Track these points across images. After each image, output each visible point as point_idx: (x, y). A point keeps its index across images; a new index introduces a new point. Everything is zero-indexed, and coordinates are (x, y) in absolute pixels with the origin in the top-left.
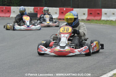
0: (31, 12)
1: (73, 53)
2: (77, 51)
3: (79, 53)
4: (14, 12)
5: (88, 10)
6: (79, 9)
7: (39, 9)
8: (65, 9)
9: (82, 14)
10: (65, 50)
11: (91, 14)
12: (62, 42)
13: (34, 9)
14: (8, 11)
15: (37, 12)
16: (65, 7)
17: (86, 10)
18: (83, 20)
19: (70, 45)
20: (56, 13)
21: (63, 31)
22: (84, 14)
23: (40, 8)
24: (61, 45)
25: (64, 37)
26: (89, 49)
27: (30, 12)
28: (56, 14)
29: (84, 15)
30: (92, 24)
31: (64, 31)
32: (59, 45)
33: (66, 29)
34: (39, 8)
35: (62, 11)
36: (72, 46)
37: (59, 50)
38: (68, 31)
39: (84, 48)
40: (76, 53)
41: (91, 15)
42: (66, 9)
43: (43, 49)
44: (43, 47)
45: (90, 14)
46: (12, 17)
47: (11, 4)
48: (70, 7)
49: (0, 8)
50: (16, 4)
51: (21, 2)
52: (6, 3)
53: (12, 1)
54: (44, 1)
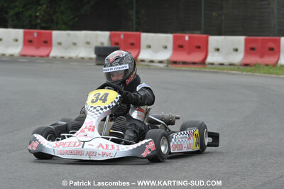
0: (102, 43)
4: (60, 44)
5: (246, 40)
6: (223, 37)
7: (122, 37)
8: (187, 38)
9: (231, 50)
11: (252, 49)
13: (110, 36)
14: (46, 42)
15: (117, 44)
16: (185, 33)
17: (240, 41)
18: (234, 65)
20: (166, 47)
22: (236, 50)
23: (125, 35)
27: (99, 45)
28: (165, 50)
29: (235, 53)
30: (257, 76)
34: (122, 35)
35: (180, 43)
41: (253, 51)
42: (189, 37)
45: (250, 50)
46: (55, 57)
47: (52, 23)
48: (199, 32)
49: (25, 34)
50: (65, 24)
51: (77, 19)
52: (39, 21)
53: (54, 17)
54: (134, 18)
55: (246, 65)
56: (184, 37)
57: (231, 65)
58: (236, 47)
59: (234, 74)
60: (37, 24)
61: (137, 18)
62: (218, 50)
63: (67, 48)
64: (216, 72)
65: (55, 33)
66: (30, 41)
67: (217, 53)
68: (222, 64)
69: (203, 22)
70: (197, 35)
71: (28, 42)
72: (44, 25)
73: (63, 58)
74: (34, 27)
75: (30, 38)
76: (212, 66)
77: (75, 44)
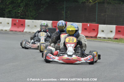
1: (79, 61)
2: (83, 60)
3: (85, 61)
4: (29, 26)
5: (116, 27)
6: (105, 25)
8: (88, 25)
9: (109, 32)
10: (73, 58)
12: (69, 51)
13: (52, 23)
14: (22, 25)
15: (55, 27)
16: (88, 23)
17: (113, 27)
18: (110, 38)
19: (76, 54)
21: (68, 41)
22: (112, 32)
24: (69, 53)
25: (70, 46)
26: (93, 58)
29: (111, 33)
31: (70, 41)
32: (67, 54)
33: (71, 40)
35: (85, 27)
36: (78, 55)
37: (67, 58)
38: (73, 41)
39: (89, 57)
40: (82, 62)
42: (90, 25)
43: (52, 57)
44: (51, 55)
45: (118, 31)
46: (26, 32)
47: (25, 16)
48: (95, 23)
49: (12, 21)
50: (32, 16)
51: (37, 15)
52: (19, 15)
53: (27, 13)
54: (64, 15)
55: (116, 39)
56: (87, 25)
57: (109, 38)
58: (112, 30)
59: (109, 43)
60: (19, 16)
61: (66, 15)
62: (103, 31)
63: (32, 28)
64: (101, 42)
65: (27, 21)
66: (15, 24)
67: (102, 33)
68: (105, 38)
69: (97, 18)
70: (94, 24)
71: (14, 24)
72: (22, 17)
73: (30, 32)
74: (17, 18)
75: (15, 23)
76: (100, 39)
77: (36, 26)
